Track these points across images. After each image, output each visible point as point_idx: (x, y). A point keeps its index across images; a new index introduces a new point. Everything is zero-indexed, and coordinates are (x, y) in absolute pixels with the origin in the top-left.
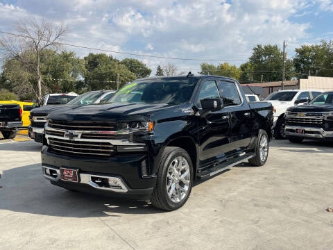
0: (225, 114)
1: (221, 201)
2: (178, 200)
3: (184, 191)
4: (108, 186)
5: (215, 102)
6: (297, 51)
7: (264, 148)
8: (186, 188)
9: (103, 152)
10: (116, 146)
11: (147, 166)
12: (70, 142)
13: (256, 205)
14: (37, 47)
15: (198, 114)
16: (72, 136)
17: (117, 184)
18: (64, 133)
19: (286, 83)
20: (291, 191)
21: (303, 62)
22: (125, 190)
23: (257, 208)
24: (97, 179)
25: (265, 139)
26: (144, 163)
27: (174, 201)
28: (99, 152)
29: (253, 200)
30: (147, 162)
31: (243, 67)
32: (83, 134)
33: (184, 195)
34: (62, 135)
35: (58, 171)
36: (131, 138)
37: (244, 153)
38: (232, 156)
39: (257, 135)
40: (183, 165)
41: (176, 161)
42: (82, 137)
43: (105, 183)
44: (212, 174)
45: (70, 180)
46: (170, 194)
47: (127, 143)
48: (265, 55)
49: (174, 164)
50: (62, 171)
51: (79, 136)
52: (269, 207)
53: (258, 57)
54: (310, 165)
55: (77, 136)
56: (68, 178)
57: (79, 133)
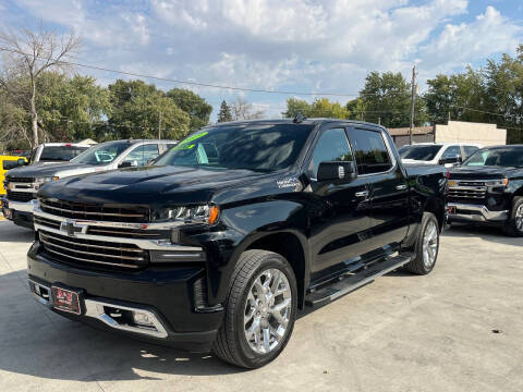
0: (361, 188)
2: (263, 350)
3: (276, 337)
4: (132, 323)
5: (341, 169)
7: (431, 243)
8: (281, 332)
9: (126, 262)
10: (148, 251)
11: (205, 291)
12: (71, 239)
13: (397, 358)
14: (31, 68)
15: (309, 189)
16: (71, 229)
17: (148, 321)
18: (59, 223)
22: (161, 332)
24: (114, 310)
25: (433, 228)
26: (198, 285)
27: (254, 349)
30: (204, 284)
32: (89, 227)
33: (276, 344)
34: (56, 225)
35: (49, 291)
36: (175, 237)
37: (396, 254)
38: (374, 262)
39: (418, 219)
40: (280, 287)
41: (269, 275)
42: (88, 232)
43: (127, 318)
44: (333, 297)
45: (67, 310)
46: (248, 335)
47: (167, 246)
50: (55, 293)
51: (84, 230)
55: (79, 230)
56: (65, 305)
57: (84, 225)
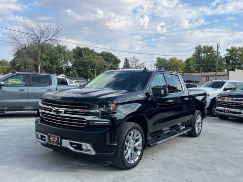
0: (170, 99)
1: (165, 164)
2: (133, 162)
3: (137, 155)
4: (81, 149)
5: (162, 91)
6: (228, 50)
8: (139, 153)
9: (79, 125)
10: (88, 121)
11: (111, 137)
13: (190, 168)
14: (39, 42)
15: (150, 99)
17: (88, 148)
19: (218, 73)
20: (217, 158)
21: (232, 59)
23: (191, 170)
24: (74, 144)
25: (200, 117)
26: (108, 134)
27: (129, 162)
28: (76, 124)
29: (188, 164)
30: (110, 134)
31: (188, 61)
32: (65, 111)
33: (137, 158)
34: (51, 110)
35: (46, 136)
36: (100, 115)
37: (184, 127)
38: (175, 130)
39: (193, 113)
40: (137, 136)
41: (132, 133)
42: (65, 113)
43: (79, 147)
44: (158, 143)
45: (54, 144)
46: (126, 157)
47: (96, 119)
48: (204, 52)
49: (130, 135)
50: (49, 137)
51: (63, 112)
52: (200, 170)
53: (199, 54)
54: (233, 138)
55: (61, 112)
56: (53, 142)
57: (63, 110)
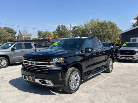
4: (46, 83)
5: (90, 49)
7: (111, 65)
9: (44, 70)
10: (49, 68)
12: (32, 66)
16: (32, 63)
18: (29, 62)
22: (52, 85)
27: (72, 89)
28: (42, 70)
30: (61, 74)
32: (36, 63)
35: (27, 77)
36: (55, 64)
44: (89, 77)
56: (31, 80)
57: (35, 63)
